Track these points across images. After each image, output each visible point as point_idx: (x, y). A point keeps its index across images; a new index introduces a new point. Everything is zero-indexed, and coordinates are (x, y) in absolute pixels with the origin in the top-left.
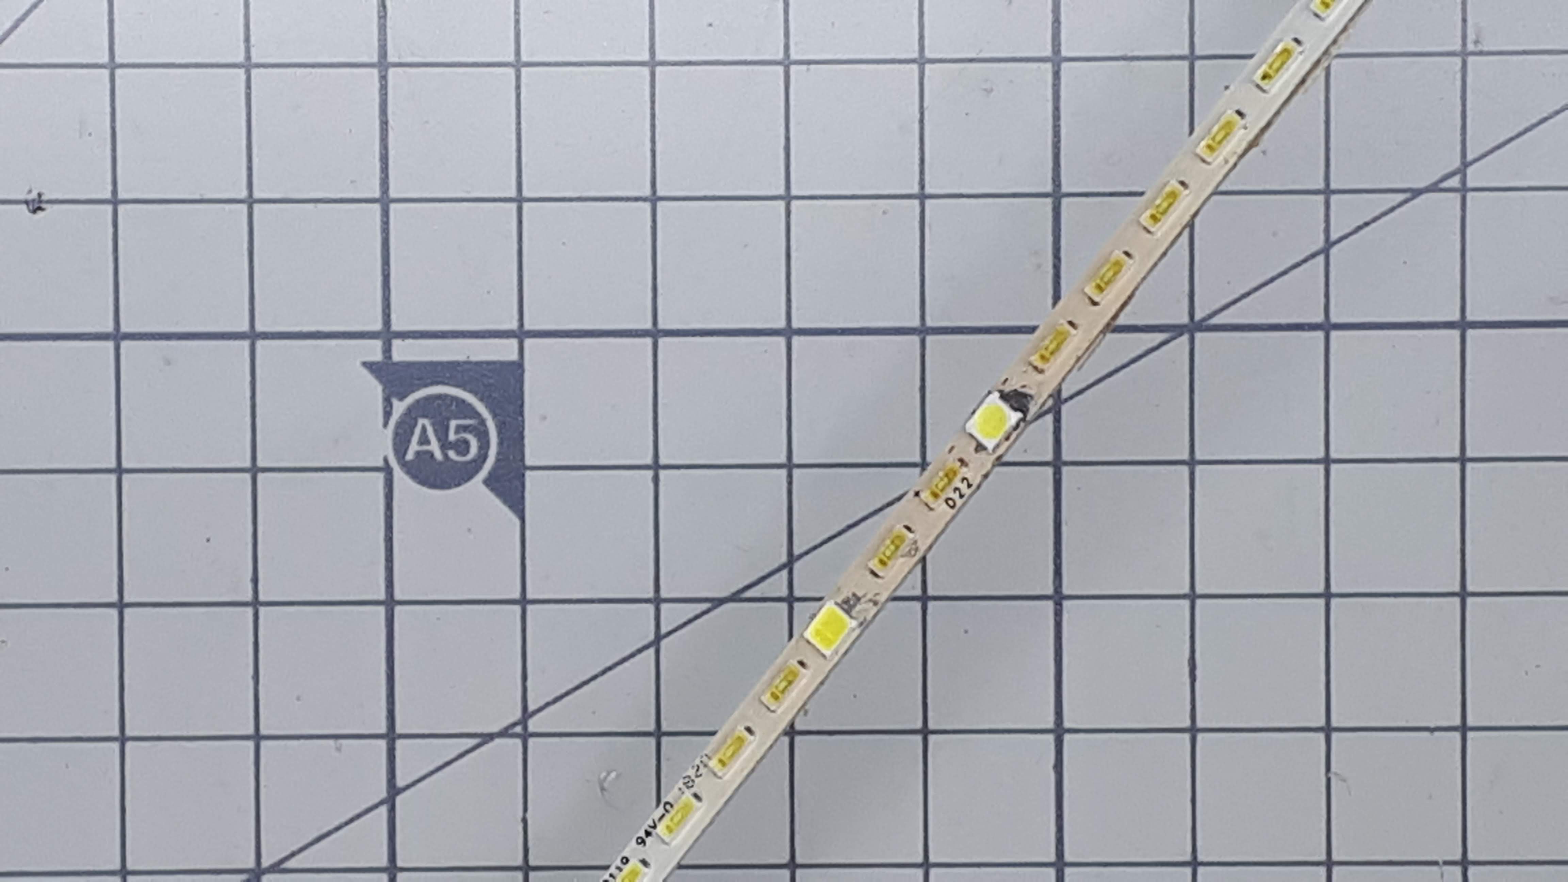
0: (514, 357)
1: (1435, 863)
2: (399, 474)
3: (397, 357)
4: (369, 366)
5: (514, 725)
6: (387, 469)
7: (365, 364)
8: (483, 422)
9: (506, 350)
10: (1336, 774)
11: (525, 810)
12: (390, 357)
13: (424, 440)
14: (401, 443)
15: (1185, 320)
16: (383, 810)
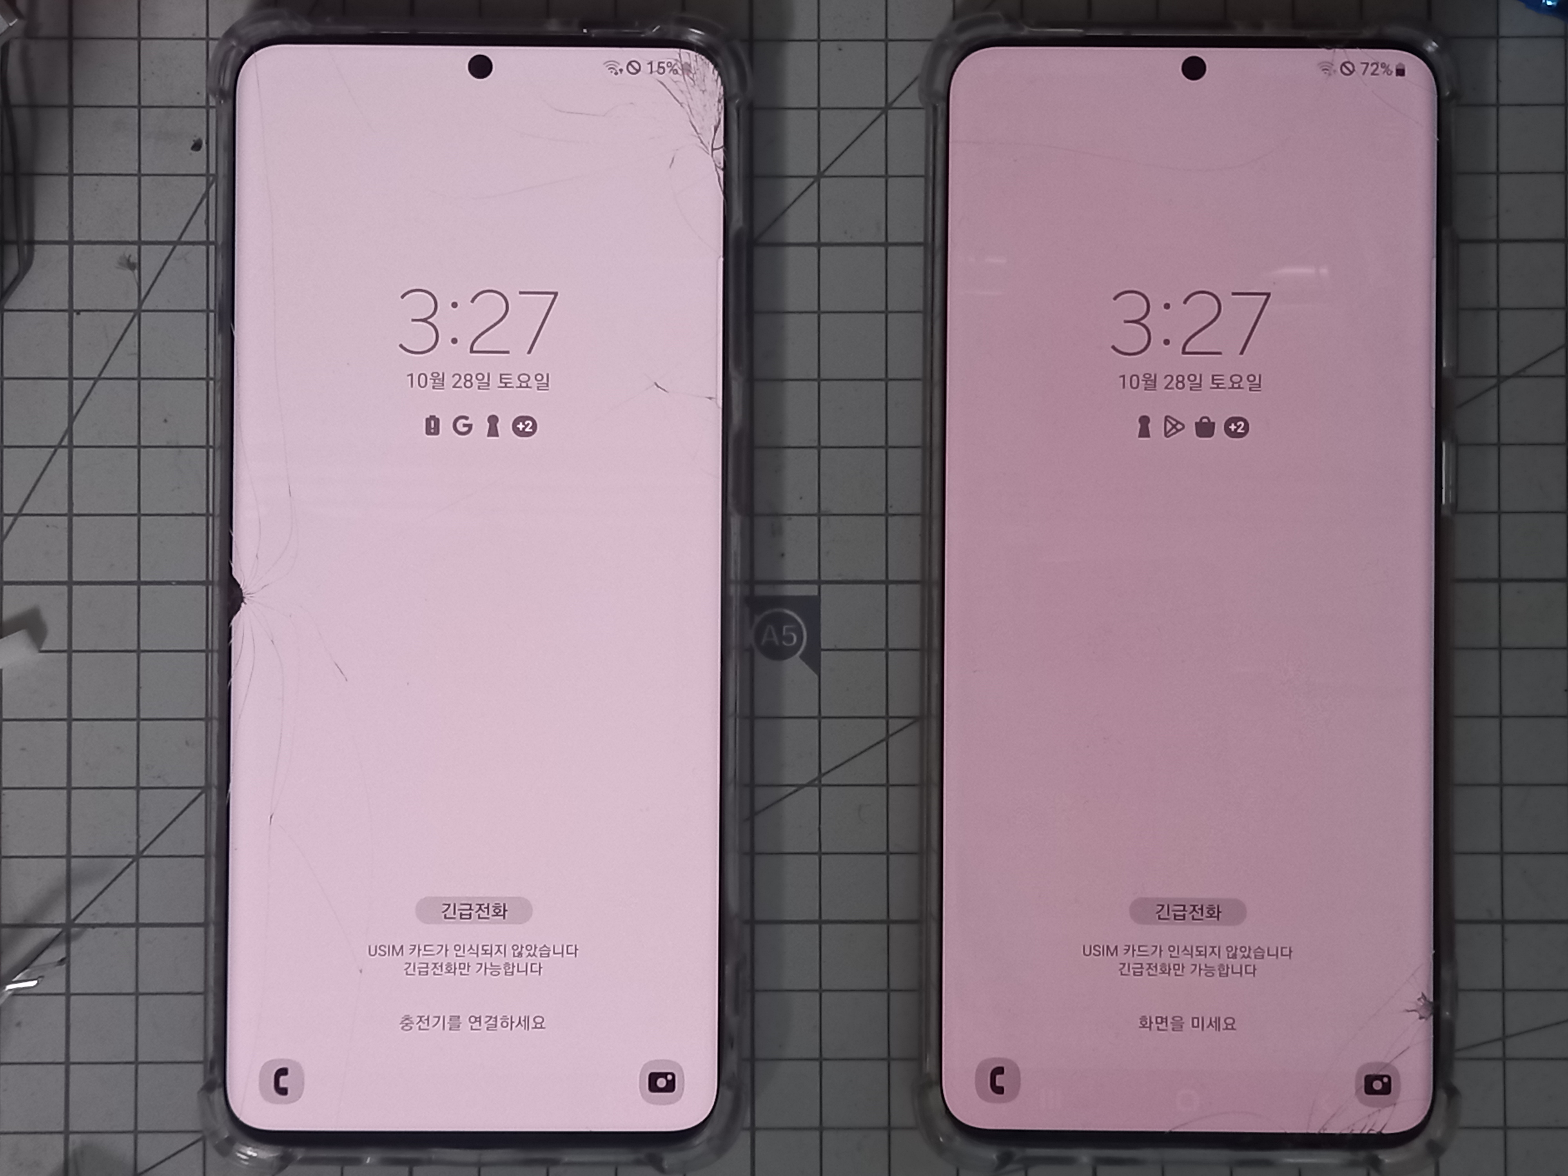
0: (816, 594)
3: (756, 594)
5: (815, 780)
6: (751, 650)
8: (800, 626)
9: (811, 591)
11: (820, 823)
12: (753, 594)
13: (770, 635)
14: (758, 636)
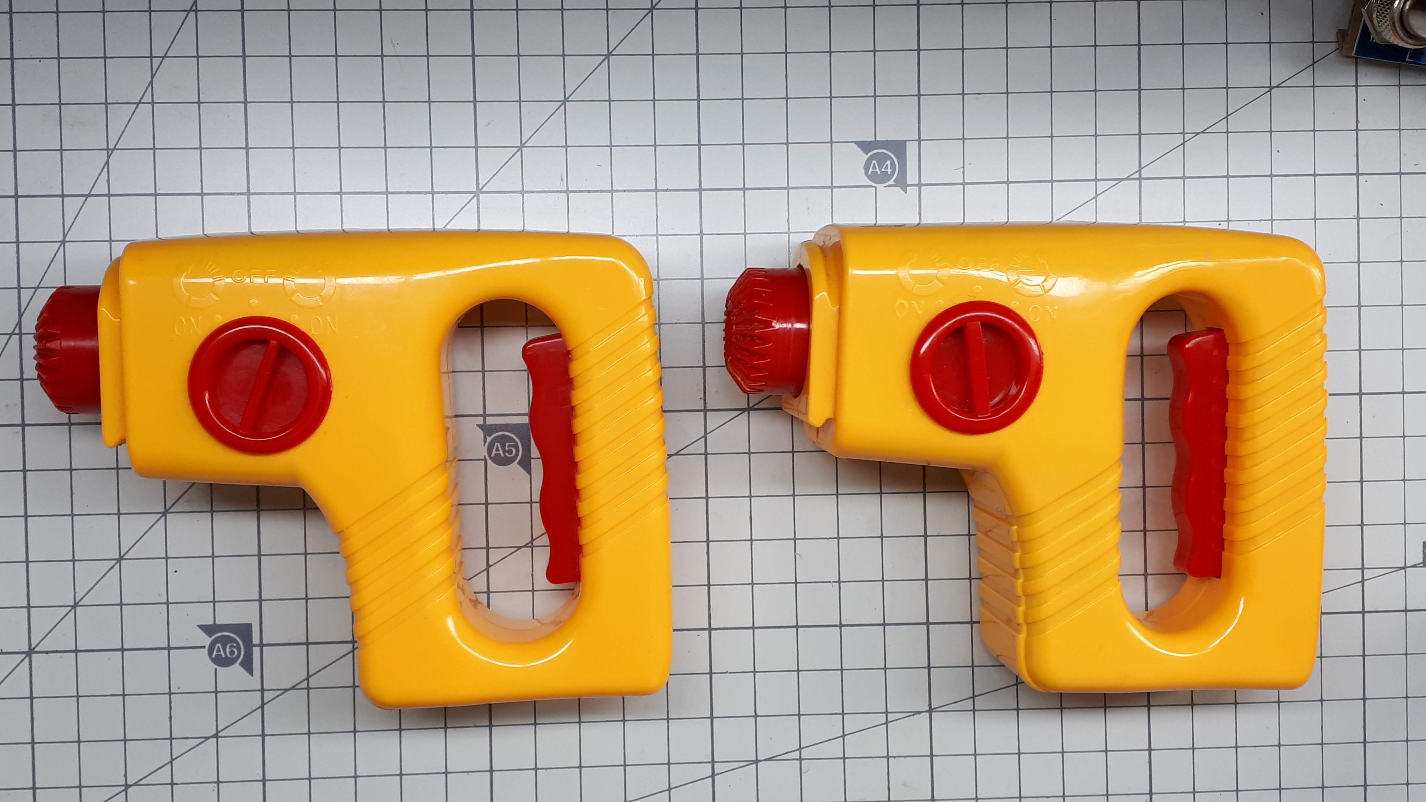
1: (830, 582)
2: (489, 461)
3: (487, 423)
4: (479, 426)
5: (529, 543)
6: (485, 460)
7: (477, 425)
10: (798, 554)
11: (533, 571)
12: (486, 423)
15: (747, 407)
16: (485, 573)
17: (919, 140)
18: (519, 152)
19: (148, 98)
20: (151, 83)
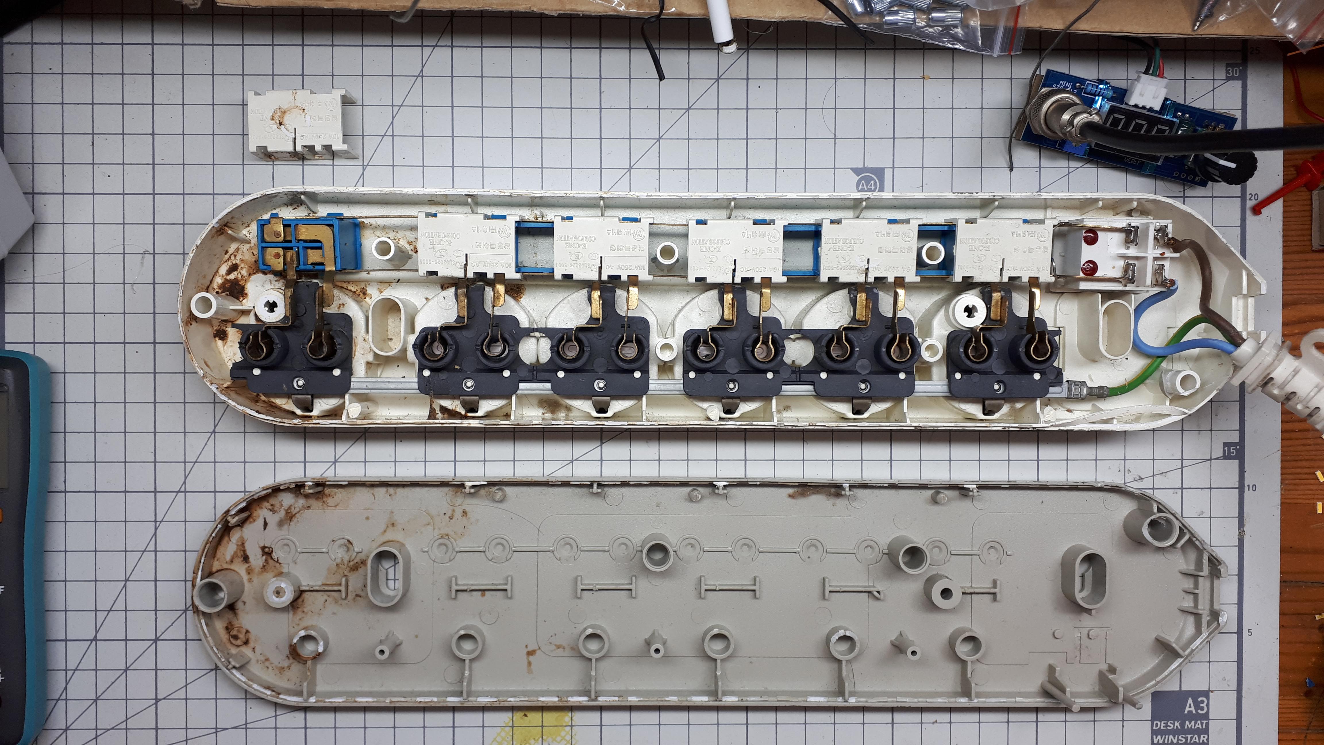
17: (893, 168)
18: (629, 172)
19: (390, 133)
20: (392, 122)
